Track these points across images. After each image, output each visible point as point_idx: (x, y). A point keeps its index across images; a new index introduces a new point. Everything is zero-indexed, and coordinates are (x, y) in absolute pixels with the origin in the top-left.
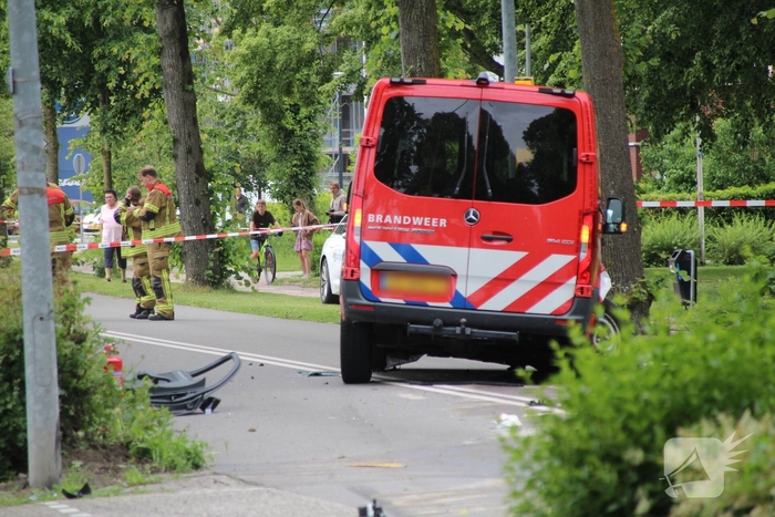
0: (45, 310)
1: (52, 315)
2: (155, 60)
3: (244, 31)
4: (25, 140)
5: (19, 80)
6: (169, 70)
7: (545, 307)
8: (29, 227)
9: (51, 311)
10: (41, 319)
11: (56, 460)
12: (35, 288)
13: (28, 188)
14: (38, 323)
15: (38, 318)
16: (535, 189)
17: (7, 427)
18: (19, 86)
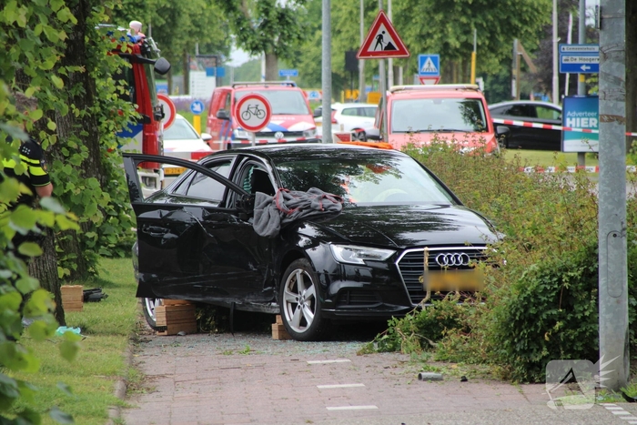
0: (618, 228)
1: (625, 232)
4: (608, 72)
5: (606, 16)
8: (607, 151)
9: (624, 229)
10: (615, 235)
11: (625, 366)
12: (610, 207)
13: (608, 116)
14: (611, 238)
15: (612, 234)
17: (584, 332)
18: (606, 22)
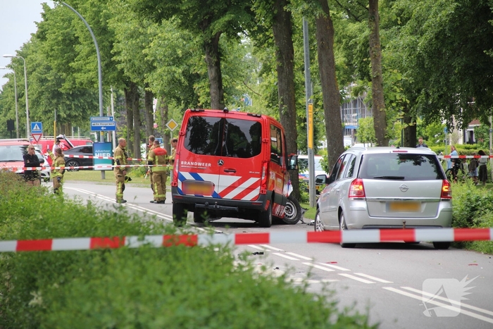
2: (208, 90)
3: (268, 75)
6: (213, 95)
7: (249, 198)
16: (251, 153)
